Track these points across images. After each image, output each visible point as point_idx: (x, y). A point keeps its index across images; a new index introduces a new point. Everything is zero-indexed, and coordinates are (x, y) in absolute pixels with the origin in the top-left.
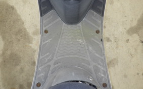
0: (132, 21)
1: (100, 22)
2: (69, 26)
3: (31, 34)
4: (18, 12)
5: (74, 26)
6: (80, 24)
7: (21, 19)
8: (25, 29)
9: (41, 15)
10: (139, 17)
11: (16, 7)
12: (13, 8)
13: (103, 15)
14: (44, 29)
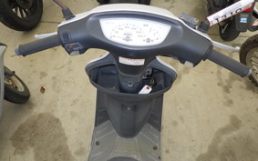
0: (201, 147)
1: (157, 137)
2: (124, 139)
3: (73, 154)
4: (63, 125)
5: (129, 139)
6: (135, 139)
7: (64, 134)
8: (67, 146)
9: (96, 125)
10: (210, 142)
11: (62, 120)
12: (57, 121)
13: (160, 131)
14: (96, 140)
